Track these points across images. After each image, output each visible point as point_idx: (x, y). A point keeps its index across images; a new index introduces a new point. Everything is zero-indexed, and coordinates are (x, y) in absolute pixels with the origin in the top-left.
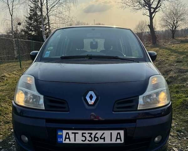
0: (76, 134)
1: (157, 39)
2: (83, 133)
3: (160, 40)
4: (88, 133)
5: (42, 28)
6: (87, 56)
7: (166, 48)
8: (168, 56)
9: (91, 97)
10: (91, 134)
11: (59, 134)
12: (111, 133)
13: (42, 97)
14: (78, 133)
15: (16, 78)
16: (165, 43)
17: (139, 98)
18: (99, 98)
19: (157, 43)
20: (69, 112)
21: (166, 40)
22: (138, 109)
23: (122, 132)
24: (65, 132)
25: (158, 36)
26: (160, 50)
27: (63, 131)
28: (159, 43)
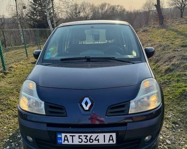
0: (74, 137)
1: (164, 19)
2: (79, 136)
3: (168, 20)
4: (84, 136)
5: (46, 12)
6: (85, 58)
7: (173, 30)
8: (174, 40)
9: (86, 103)
10: (87, 136)
11: (59, 136)
12: (104, 136)
13: (43, 103)
14: (75, 136)
15: (23, 68)
16: (172, 23)
17: (130, 103)
18: (94, 104)
19: (164, 24)
20: (66, 117)
21: (174, 20)
22: (129, 113)
23: (114, 135)
24: (63, 135)
25: (165, 16)
26: (167, 32)
27: (62, 134)
28: (166, 23)
